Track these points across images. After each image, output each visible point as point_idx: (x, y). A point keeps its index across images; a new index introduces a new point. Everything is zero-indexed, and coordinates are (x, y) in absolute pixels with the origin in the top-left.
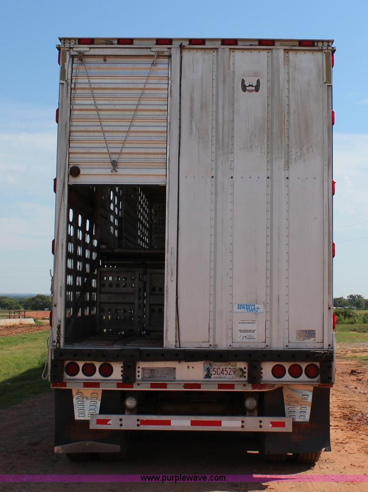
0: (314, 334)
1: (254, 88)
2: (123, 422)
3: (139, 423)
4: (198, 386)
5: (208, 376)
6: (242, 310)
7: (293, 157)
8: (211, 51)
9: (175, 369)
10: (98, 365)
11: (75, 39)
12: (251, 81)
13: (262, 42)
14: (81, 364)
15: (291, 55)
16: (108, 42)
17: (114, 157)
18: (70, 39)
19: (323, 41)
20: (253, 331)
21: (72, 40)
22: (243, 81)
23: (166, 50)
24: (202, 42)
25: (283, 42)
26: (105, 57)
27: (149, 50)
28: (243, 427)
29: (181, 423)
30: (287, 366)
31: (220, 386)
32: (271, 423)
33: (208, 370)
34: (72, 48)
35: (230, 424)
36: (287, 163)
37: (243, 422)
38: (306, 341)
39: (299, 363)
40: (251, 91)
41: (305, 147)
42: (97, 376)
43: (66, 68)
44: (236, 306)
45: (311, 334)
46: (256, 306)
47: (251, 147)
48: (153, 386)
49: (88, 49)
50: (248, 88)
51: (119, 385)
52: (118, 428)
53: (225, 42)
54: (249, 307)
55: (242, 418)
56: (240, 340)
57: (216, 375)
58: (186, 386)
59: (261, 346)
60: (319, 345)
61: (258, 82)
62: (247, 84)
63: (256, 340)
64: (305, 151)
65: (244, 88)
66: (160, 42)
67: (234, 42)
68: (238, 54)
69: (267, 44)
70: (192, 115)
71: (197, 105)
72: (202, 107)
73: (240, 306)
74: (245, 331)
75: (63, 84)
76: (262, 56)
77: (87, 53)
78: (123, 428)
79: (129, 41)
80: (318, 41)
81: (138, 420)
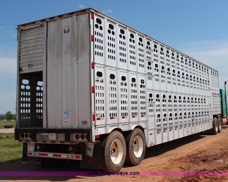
0: (87, 122)
1: (67, 32)
4: (55, 142)
5: (57, 138)
6: (64, 114)
7: (79, 55)
9: (48, 136)
10: (29, 134)
11: (21, 25)
12: (67, 29)
14: (25, 134)
15: (79, 16)
16: (29, 24)
17: (29, 63)
19: (88, 9)
20: (68, 122)
22: (64, 29)
23: (43, 23)
24: (53, 18)
26: (29, 29)
28: (67, 157)
29: (50, 155)
30: (80, 135)
31: (61, 142)
32: (76, 156)
33: (57, 136)
34: (20, 28)
35: (64, 156)
36: (78, 58)
37: (67, 156)
38: (85, 125)
39: (84, 134)
40: (67, 33)
41: (83, 51)
42: (29, 138)
44: (63, 113)
45: (85, 122)
46: (69, 112)
47: (67, 53)
48: (43, 142)
50: (66, 32)
52: (34, 156)
54: (66, 113)
55: (67, 154)
56: (64, 125)
57: (60, 138)
58: (52, 142)
59: (70, 127)
60: (88, 127)
61: (69, 29)
62: (66, 31)
63: (69, 125)
64: (83, 52)
66: (42, 21)
67: (62, 16)
68: (63, 20)
69: (71, 14)
70: (50, 45)
72: (53, 41)
73: (64, 113)
74: (66, 122)
75: (18, 40)
76: (70, 19)
77: (24, 29)
78: (36, 156)
79: (34, 23)
80: (86, 9)
81: (39, 154)
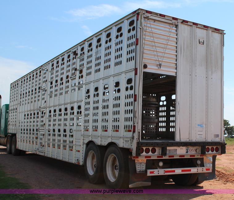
0: (219, 136)
2: (159, 172)
3: (165, 172)
4: (184, 156)
5: (187, 152)
6: (199, 127)
8: (190, 26)
9: (177, 149)
10: (151, 148)
11: (145, 10)
13: (205, 26)
14: (144, 148)
15: (213, 33)
16: (157, 14)
17: (161, 63)
18: (143, 10)
20: (202, 135)
21: (144, 11)
22: (199, 40)
23: (176, 22)
24: (187, 22)
25: (211, 28)
26: (155, 20)
27: (171, 21)
28: (197, 171)
29: (178, 171)
30: (210, 148)
31: (191, 156)
32: (206, 169)
33: (187, 150)
34: (145, 14)
35: (194, 170)
36: (212, 73)
38: (216, 138)
39: (213, 147)
41: (216, 68)
42: (150, 153)
43: (142, 22)
45: (217, 136)
46: (203, 125)
47: (202, 65)
48: (169, 157)
49: (150, 16)
50: (201, 43)
51: (158, 157)
52: (157, 174)
53: (194, 24)
54: (200, 125)
55: (197, 168)
56: (198, 138)
57: (190, 152)
58: (180, 156)
59: (204, 140)
60: (220, 140)
61: (204, 41)
63: (203, 138)
65: (200, 43)
66: (174, 18)
67: (197, 24)
68: (198, 29)
70: (184, 50)
71: (185, 46)
73: (198, 125)
74: (200, 135)
75: (141, 28)
76: (204, 32)
78: (159, 175)
79: (164, 16)
81: (164, 171)
